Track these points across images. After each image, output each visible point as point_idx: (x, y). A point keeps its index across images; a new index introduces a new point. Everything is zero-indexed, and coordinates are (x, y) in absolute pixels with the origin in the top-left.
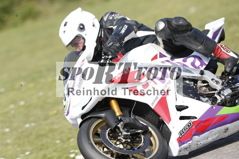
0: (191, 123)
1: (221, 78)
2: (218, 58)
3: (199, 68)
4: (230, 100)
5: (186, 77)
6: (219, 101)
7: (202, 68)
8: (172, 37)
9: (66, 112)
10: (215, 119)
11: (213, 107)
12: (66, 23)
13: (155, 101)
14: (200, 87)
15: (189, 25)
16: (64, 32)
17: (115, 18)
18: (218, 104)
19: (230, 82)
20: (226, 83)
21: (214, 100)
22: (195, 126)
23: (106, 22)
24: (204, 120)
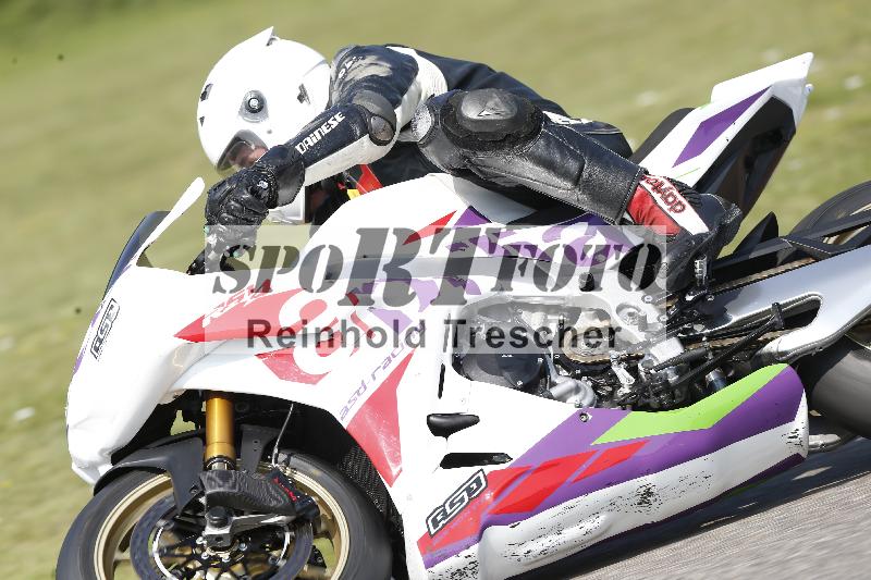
0: (482, 479)
6: (624, 390)
8: (467, 162)
10: (588, 458)
12: (207, 87)
13: (352, 401)
22: (497, 490)
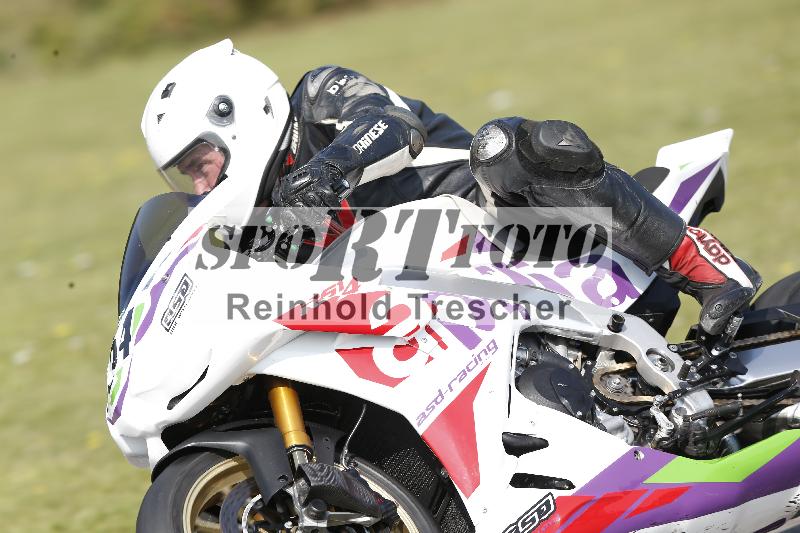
0: (551, 502)
1: (683, 352)
2: (684, 279)
3: (609, 304)
4: (704, 433)
5: (557, 331)
6: (662, 434)
7: (621, 308)
8: (527, 188)
9: (112, 409)
10: (640, 496)
11: (636, 452)
12: (169, 85)
13: (430, 408)
14: (603, 375)
15: (594, 155)
16: (160, 117)
17: (348, 94)
18: (659, 445)
19: (714, 367)
20: (698, 372)
21: (645, 429)
22: (564, 515)
23: (313, 102)
24: (599, 496)
